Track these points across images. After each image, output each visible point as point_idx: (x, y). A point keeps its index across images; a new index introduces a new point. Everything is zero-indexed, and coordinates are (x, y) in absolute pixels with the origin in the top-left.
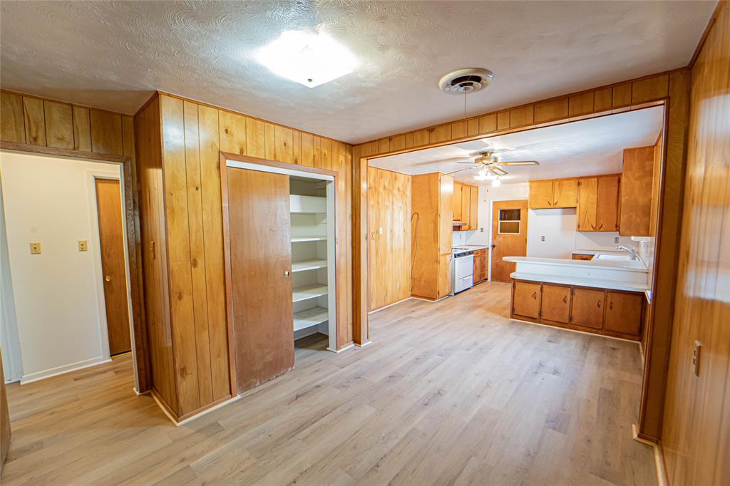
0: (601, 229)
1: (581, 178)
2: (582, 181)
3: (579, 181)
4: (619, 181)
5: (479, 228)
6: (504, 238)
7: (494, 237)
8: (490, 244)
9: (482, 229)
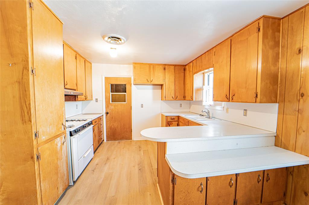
0: (177, 99)
1: (165, 65)
2: (166, 67)
3: (165, 67)
4: (185, 70)
5: (94, 99)
6: (115, 106)
7: (107, 107)
8: (104, 112)
9: (97, 99)
